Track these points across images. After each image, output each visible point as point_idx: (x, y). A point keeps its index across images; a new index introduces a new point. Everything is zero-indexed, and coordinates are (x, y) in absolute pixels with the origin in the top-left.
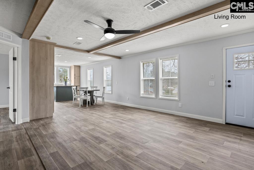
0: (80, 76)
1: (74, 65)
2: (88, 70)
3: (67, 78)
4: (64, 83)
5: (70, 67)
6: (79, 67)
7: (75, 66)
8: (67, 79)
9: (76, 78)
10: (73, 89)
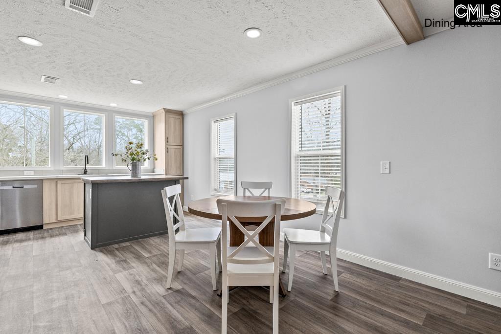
0: (183, 146)
1: (164, 109)
2: (212, 122)
3: (140, 145)
4: (130, 167)
5: (153, 118)
6: (181, 114)
7: (167, 111)
8: (139, 150)
9: (172, 149)
10: (167, 202)
